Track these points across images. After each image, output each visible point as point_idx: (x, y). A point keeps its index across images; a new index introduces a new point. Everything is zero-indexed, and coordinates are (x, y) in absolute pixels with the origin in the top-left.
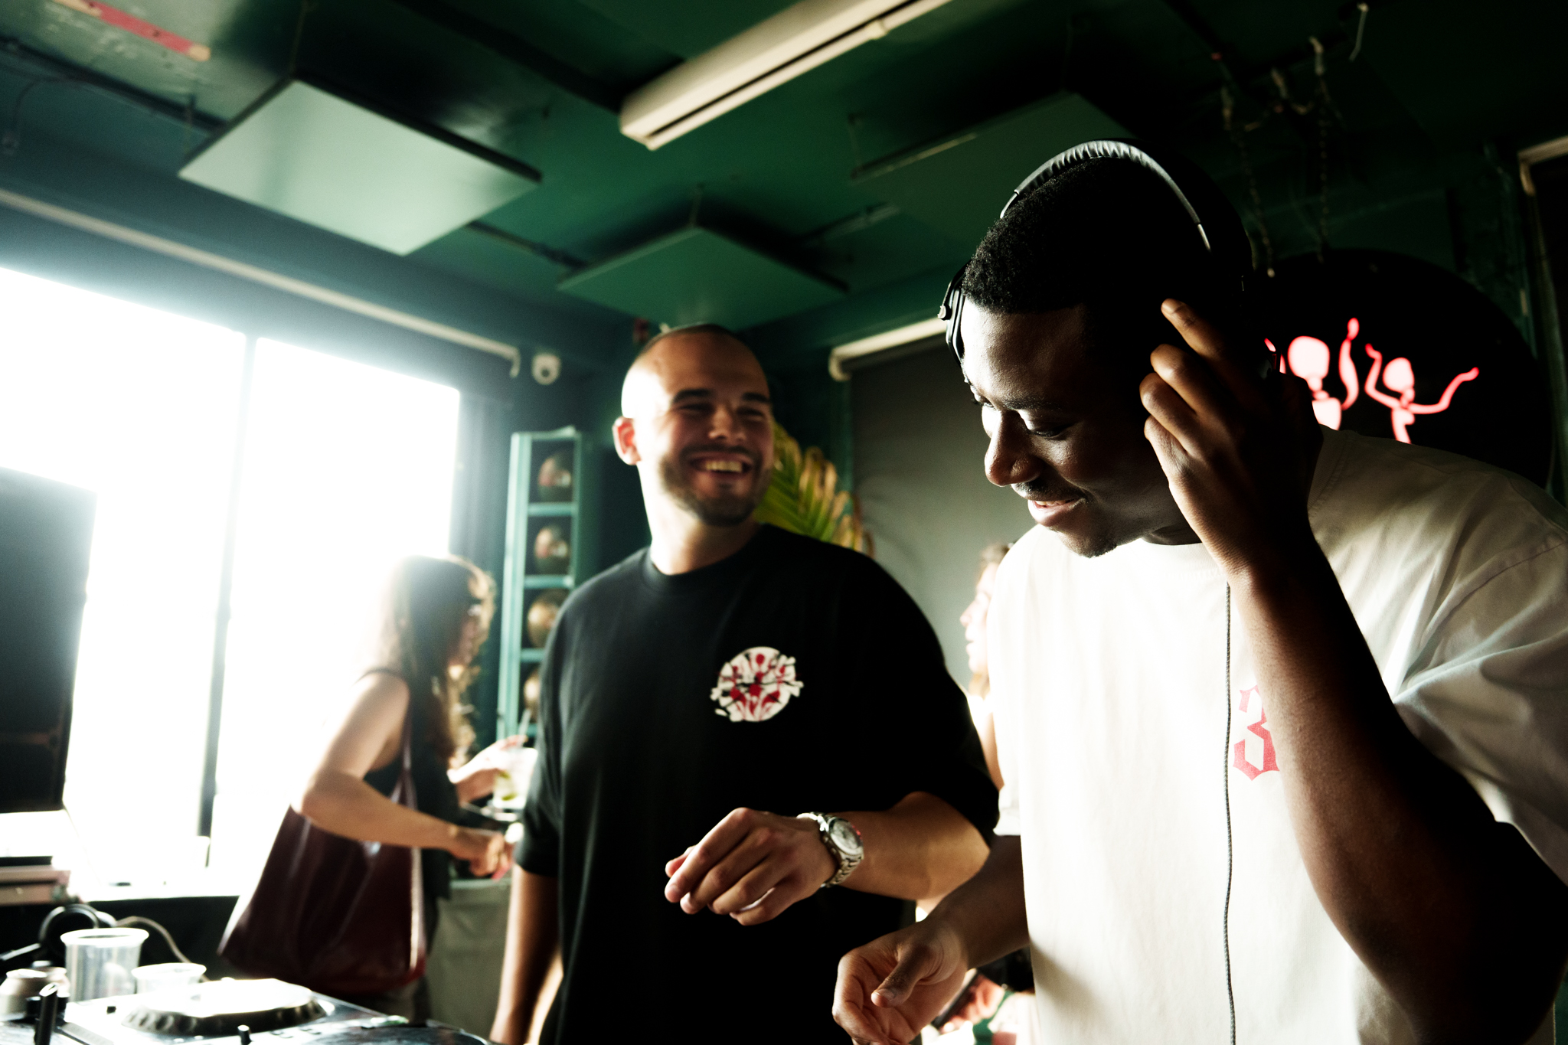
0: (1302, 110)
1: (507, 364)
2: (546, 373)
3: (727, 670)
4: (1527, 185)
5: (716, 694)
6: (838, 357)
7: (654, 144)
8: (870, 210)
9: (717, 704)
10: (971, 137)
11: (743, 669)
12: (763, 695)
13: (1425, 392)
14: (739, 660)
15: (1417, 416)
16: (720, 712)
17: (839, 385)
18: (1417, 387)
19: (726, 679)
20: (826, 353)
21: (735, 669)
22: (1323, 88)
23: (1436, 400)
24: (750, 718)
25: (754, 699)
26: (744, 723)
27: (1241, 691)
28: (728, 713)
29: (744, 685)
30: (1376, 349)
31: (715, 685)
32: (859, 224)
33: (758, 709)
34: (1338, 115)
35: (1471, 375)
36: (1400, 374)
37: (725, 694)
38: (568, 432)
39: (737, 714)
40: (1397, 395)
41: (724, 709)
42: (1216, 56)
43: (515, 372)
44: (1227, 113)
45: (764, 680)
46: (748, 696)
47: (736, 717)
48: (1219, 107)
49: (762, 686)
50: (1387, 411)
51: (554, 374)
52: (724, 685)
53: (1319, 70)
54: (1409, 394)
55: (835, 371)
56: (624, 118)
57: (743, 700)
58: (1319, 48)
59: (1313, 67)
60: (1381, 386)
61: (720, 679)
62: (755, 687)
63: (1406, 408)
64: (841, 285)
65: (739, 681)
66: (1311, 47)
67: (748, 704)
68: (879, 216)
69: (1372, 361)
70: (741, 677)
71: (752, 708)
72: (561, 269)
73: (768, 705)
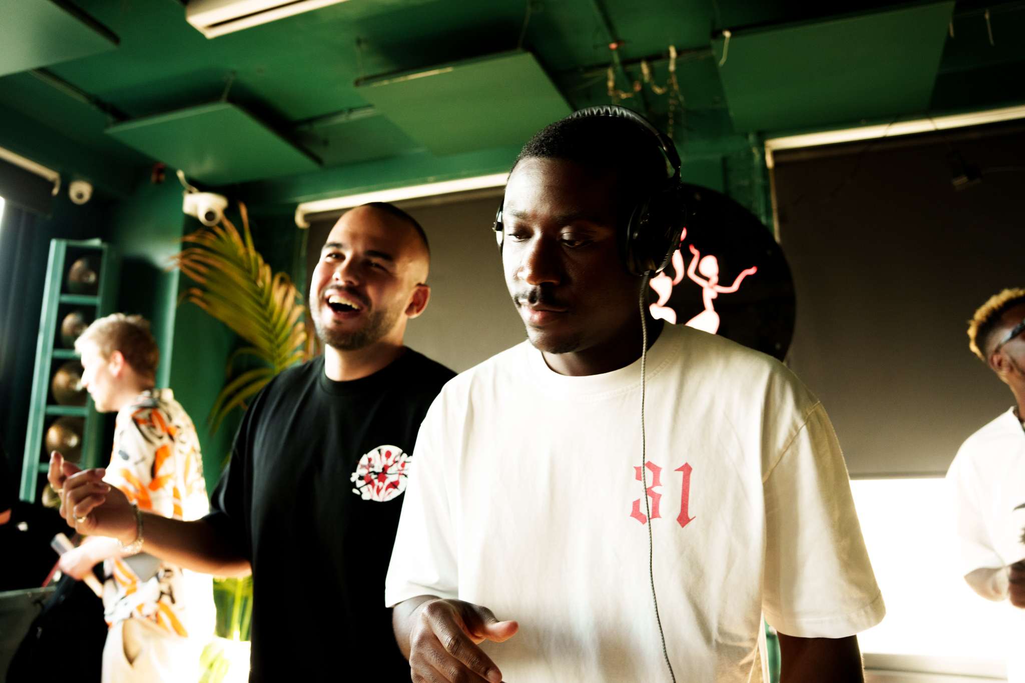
0: (658, 90)
1: (51, 185)
2: (80, 196)
3: (364, 460)
4: (770, 162)
5: (354, 477)
6: (302, 211)
7: (211, 34)
8: (351, 110)
9: (354, 485)
10: (449, 70)
11: (375, 461)
12: (387, 482)
13: (725, 279)
14: (373, 453)
15: (719, 294)
16: (355, 491)
17: (302, 230)
18: (720, 275)
19: (363, 466)
20: (295, 206)
21: (370, 460)
22: (674, 80)
23: (730, 284)
24: (377, 498)
25: (381, 484)
26: (371, 502)
27: (635, 467)
28: (361, 493)
29: (375, 473)
30: (696, 248)
31: (355, 471)
32: (341, 119)
33: (382, 492)
34: (681, 98)
35: (752, 271)
36: (710, 265)
37: (361, 478)
38: (96, 242)
39: (368, 494)
40: (707, 279)
41: (359, 489)
42: (613, 46)
43: (55, 191)
44: (611, 84)
45: (389, 471)
46: (376, 481)
47: (366, 497)
48: (606, 79)
49: (387, 475)
50: (700, 289)
51: (87, 197)
52: (361, 471)
53: (672, 68)
54: (715, 279)
55: (299, 221)
56: (189, 10)
57: (373, 485)
58: (673, 53)
59: (668, 65)
60: (697, 272)
61: (359, 466)
62: (382, 476)
63: (712, 288)
64: (318, 160)
65: (371, 470)
66: (668, 53)
67: (376, 487)
68: (356, 116)
69: (692, 256)
70: (373, 467)
71: (378, 491)
72: (110, 118)
73: (390, 490)
